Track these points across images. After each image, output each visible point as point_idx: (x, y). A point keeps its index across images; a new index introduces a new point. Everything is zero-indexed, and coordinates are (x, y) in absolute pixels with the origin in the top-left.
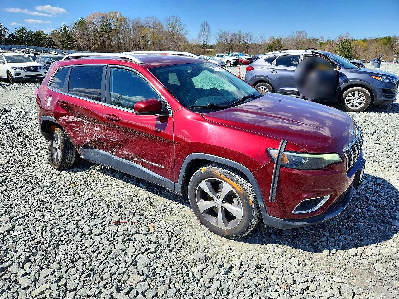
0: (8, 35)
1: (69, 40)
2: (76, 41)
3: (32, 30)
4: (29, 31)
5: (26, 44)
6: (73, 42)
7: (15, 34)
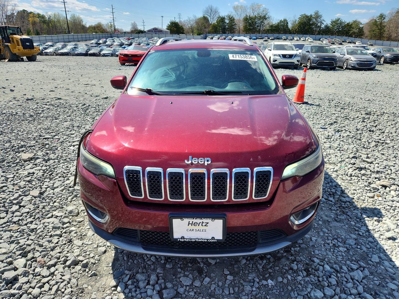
0: (323, 26)
1: (380, 30)
2: (388, 31)
3: (346, 21)
4: (343, 21)
5: (335, 34)
6: (385, 31)
7: (329, 25)
